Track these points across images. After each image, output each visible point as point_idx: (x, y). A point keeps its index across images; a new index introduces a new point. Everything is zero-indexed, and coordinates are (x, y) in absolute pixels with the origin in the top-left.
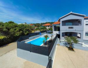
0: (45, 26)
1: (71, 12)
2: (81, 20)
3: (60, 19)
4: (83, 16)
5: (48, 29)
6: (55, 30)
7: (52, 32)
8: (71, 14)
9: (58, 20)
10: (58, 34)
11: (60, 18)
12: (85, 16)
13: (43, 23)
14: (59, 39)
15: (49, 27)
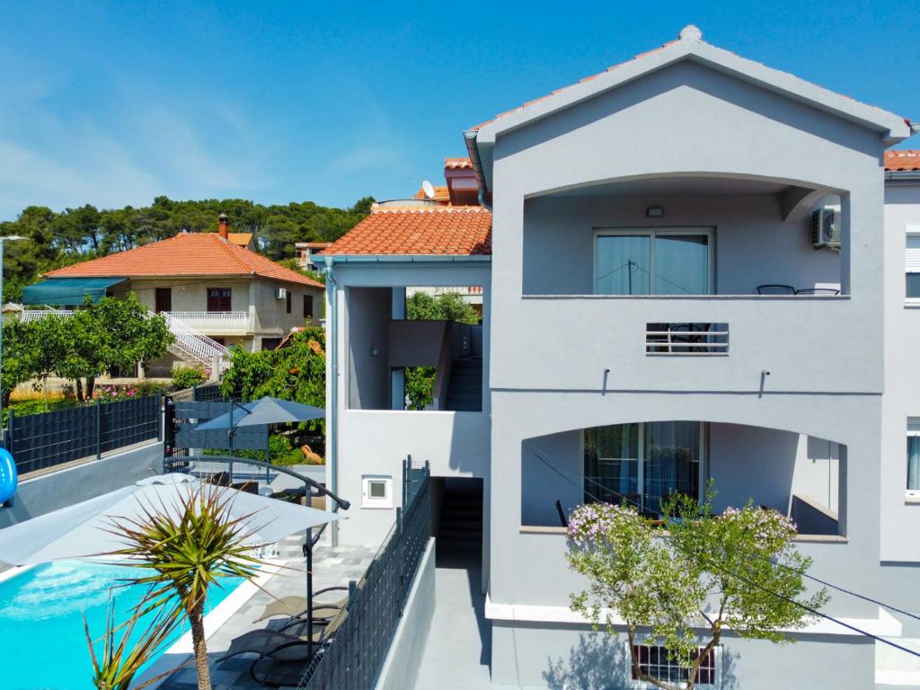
0: (121, 287)
1: (690, 42)
2: (844, 196)
3: (482, 157)
4: (873, 138)
5: (217, 367)
6: (378, 395)
7: (312, 438)
8: (691, 70)
9: (452, 173)
10: (442, 468)
11: (486, 135)
12: (903, 131)
13: (87, 220)
14: (455, 580)
15: (239, 322)
